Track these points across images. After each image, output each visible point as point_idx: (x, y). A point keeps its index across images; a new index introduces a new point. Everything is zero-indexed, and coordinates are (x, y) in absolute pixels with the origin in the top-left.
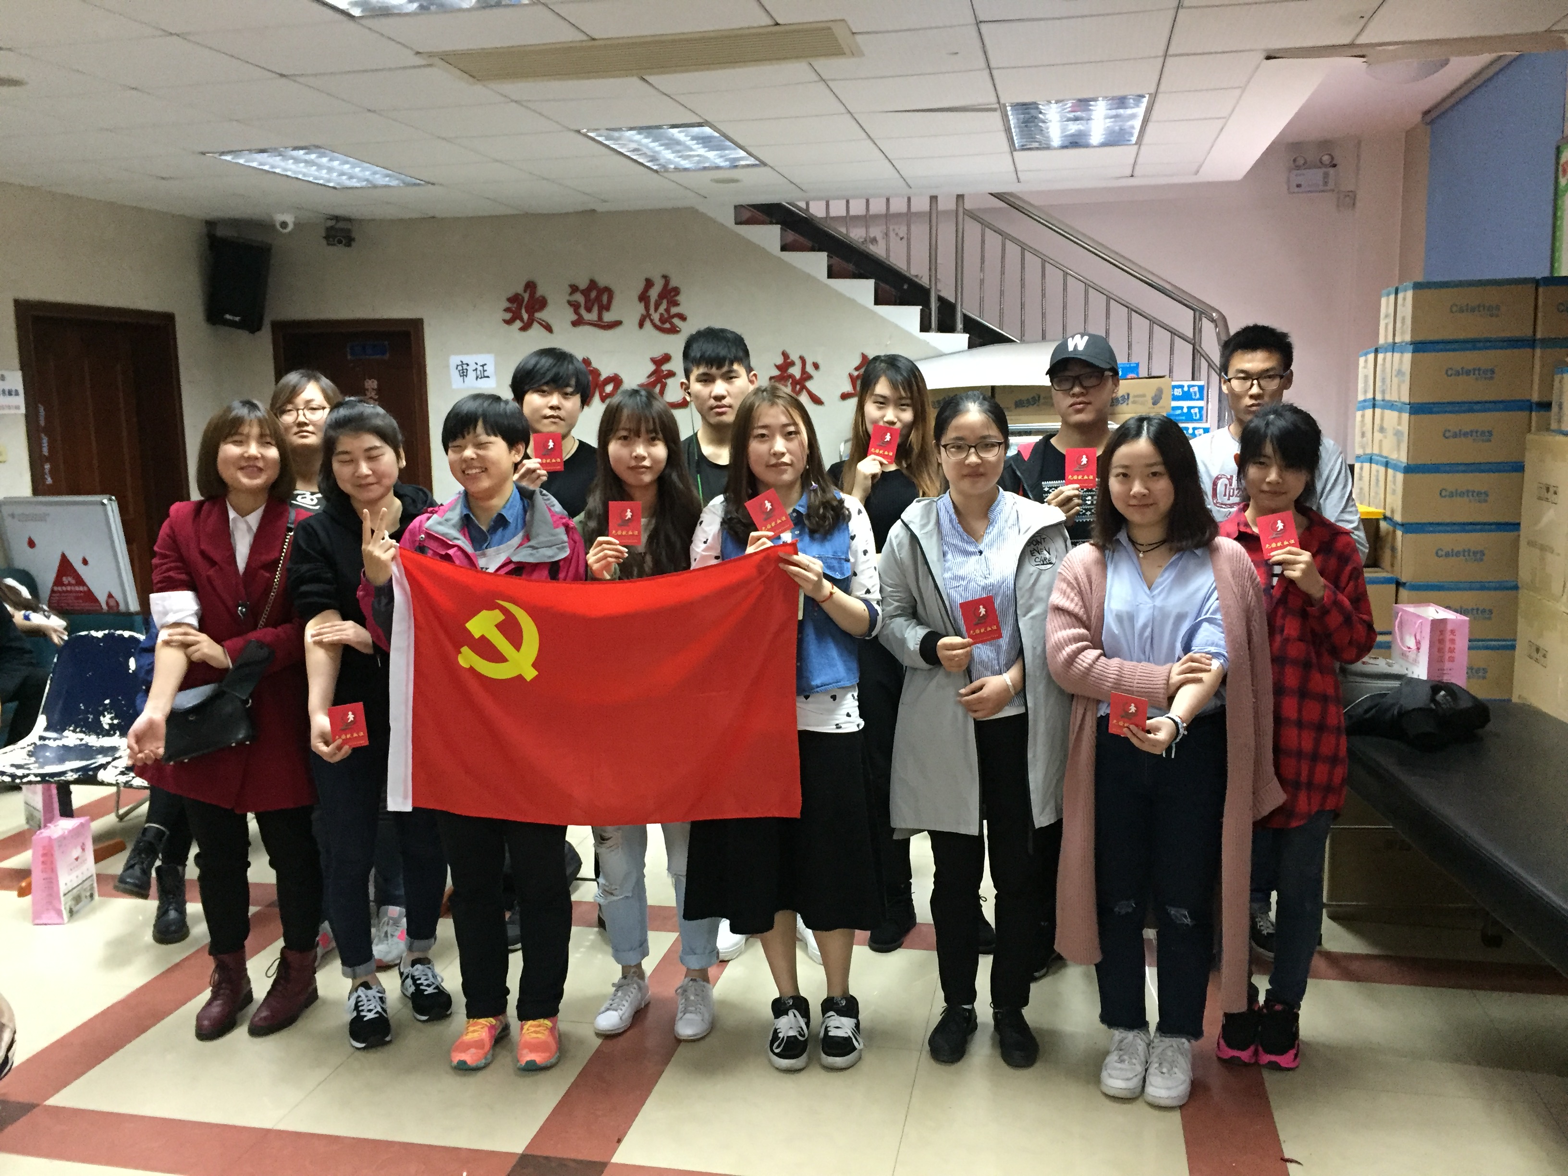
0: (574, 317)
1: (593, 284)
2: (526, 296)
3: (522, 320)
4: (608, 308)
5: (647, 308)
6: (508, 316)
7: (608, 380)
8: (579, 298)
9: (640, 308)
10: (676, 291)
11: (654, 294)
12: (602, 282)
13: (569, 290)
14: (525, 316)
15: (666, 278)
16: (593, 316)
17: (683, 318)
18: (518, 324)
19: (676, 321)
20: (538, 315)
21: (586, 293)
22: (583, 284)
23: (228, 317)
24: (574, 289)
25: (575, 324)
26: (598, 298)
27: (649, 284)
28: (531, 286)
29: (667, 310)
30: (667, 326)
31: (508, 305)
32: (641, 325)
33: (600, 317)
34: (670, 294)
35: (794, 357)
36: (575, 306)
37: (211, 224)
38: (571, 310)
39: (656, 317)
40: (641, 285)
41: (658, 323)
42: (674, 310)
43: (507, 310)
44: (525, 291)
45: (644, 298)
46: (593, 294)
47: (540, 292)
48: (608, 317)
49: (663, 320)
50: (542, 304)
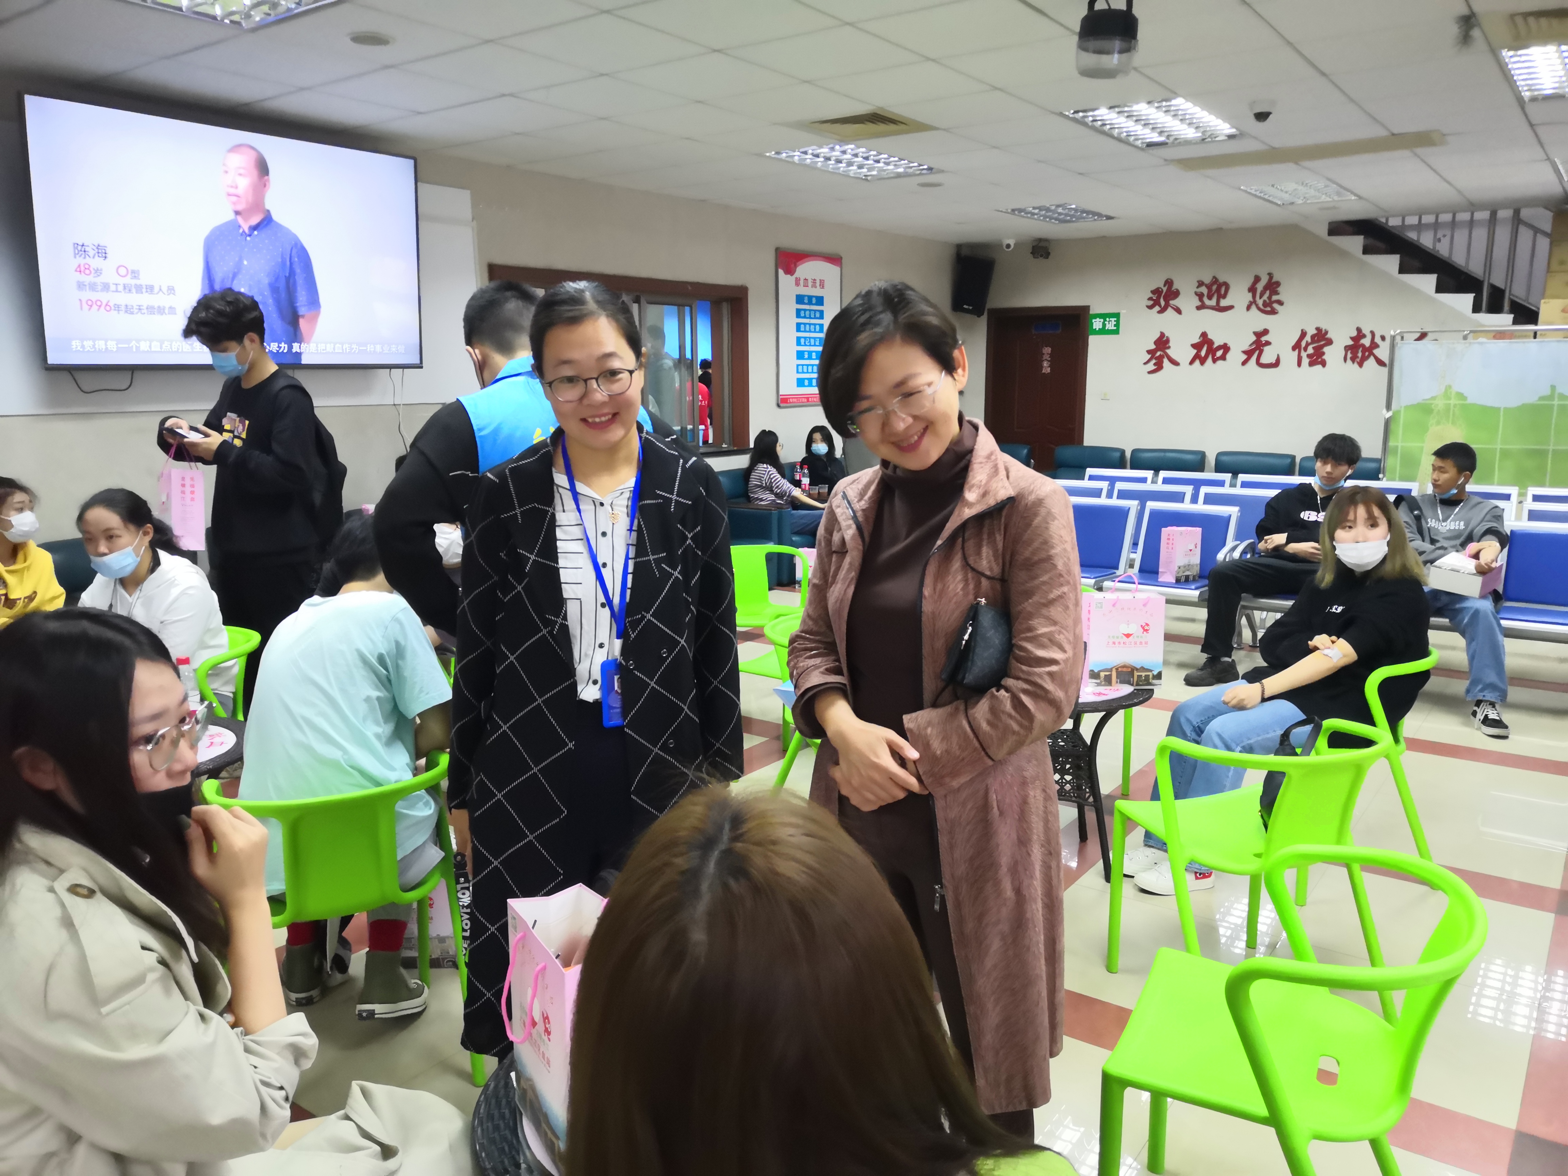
0: (1199, 303)
1: (1215, 280)
2: (1165, 289)
3: (1160, 306)
4: (1224, 296)
5: (1254, 296)
6: (1151, 303)
7: (1219, 348)
8: (1204, 290)
9: (1249, 297)
10: (1278, 284)
11: (1260, 287)
12: (1221, 279)
13: (1197, 284)
14: (1163, 303)
15: (1270, 275)
16: (1213, 302)
17: (1280, 303)
18: (1157, 308)
19: (1276, 306)
20: (1172, 302)
21: (1209, 287)
22: (1207, 280)
23: (965, 306)
24: (1201, 284)
25: (1198, 308)
26: (1218, 290)
27: (1257, 279)
28: (1169, 283)
29: (1270, 298)
30: (1269, 309)
31: (1151, 295)
32: (1248, 308)
33: (1218, 302)
34: (1273, 286)
35: (1366, 331)
36: (1200, 296)
37: (959, 247)
38: (1197, 298)
39: (1260, 302)
40: (1252, 280)
41: (1261, 307)
42: (1274, 298)
43: (1150, 299)
44: (1165, 286)
45: (1252, 290)
46: (1214, 287)
47: (1176, 286)
48: (1224, 303)
49: (1265, 304)
50: (1176, 294)
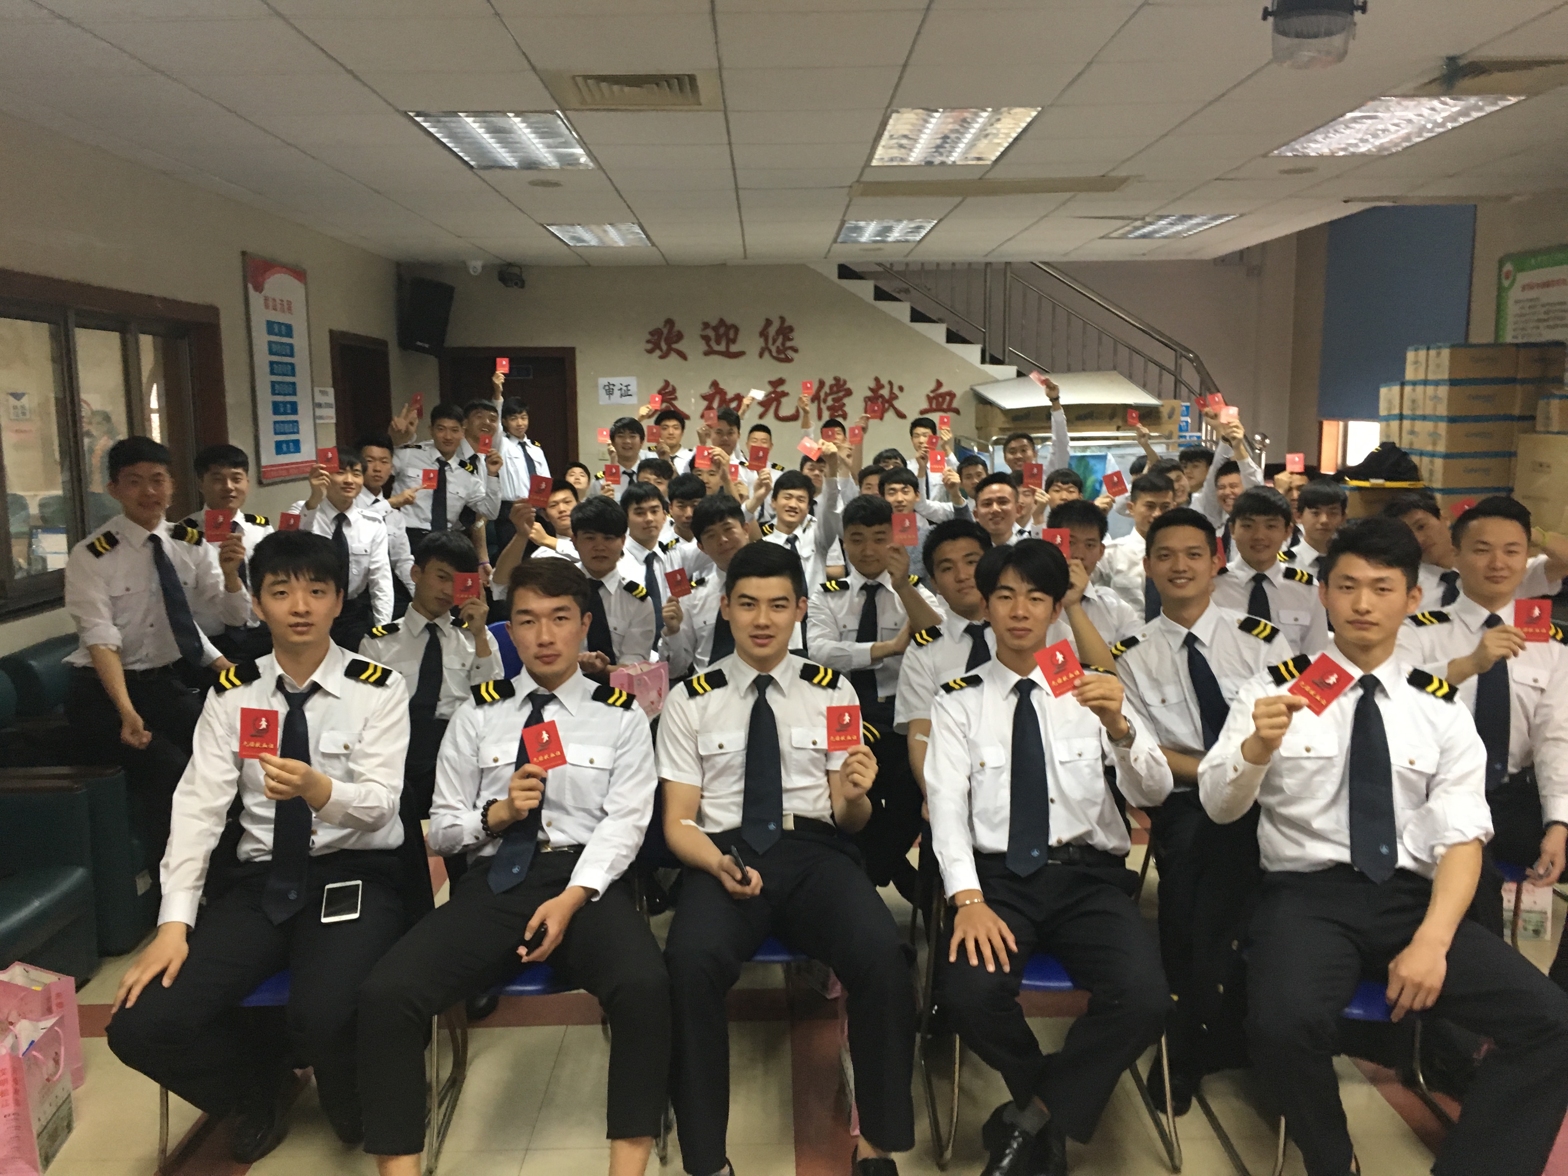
0: (705, 348)
1: (722, 322)
2: (665, 331)
3: (661, 350)
4: (734, 341)
5: (766, 341)
6: (650, 346)
8: (711, 333)
9: (761, 342)
10: (791, 329)
11: (772, 331)
12: (729, 321)
13: (702, 326)
14: (664, 346)
15: (782, 319)
16: (722, 347)
17: (796, 351)
18: (658, 353)
19: (790, 354)
20: (675, 346)
21: (715, 329)
22: (714, 323)
23: (419, 343)
24: (706, 325)
25: (706, 354)
26: (726, 334)
27: (769, 323)
28: (670, 323)
29: (783, 344)
30: (783, 356)
31: (649, 337)
32: (761, 355)
33: (728, 347)
34: (786, 331)
35: (884, 381)
36: (707, 339)
38: (703, 342)
39: (774, 349)
40: (762, 323)
41: (774, 354)
42: (789, 344)
43: (648, 342)
44: (665, 326)
45: (763, 334)
46: (722, 330)
47: (678, 327)
48: (734, 348)
49: (779, 351)
50: (680, 337)
